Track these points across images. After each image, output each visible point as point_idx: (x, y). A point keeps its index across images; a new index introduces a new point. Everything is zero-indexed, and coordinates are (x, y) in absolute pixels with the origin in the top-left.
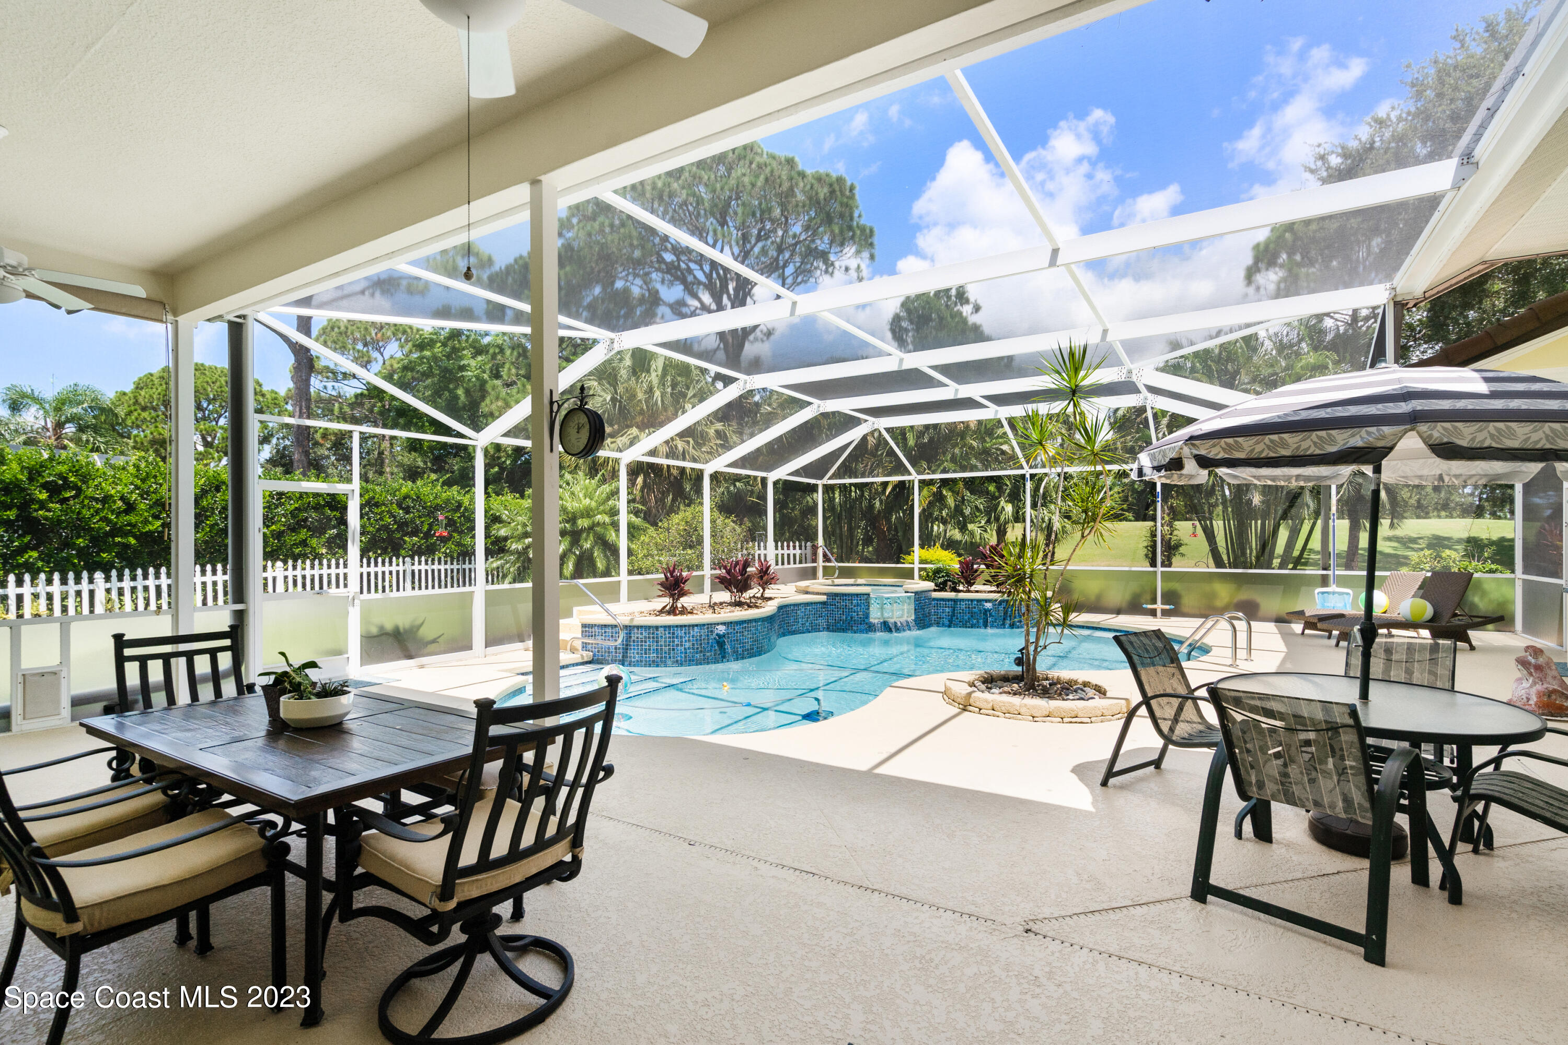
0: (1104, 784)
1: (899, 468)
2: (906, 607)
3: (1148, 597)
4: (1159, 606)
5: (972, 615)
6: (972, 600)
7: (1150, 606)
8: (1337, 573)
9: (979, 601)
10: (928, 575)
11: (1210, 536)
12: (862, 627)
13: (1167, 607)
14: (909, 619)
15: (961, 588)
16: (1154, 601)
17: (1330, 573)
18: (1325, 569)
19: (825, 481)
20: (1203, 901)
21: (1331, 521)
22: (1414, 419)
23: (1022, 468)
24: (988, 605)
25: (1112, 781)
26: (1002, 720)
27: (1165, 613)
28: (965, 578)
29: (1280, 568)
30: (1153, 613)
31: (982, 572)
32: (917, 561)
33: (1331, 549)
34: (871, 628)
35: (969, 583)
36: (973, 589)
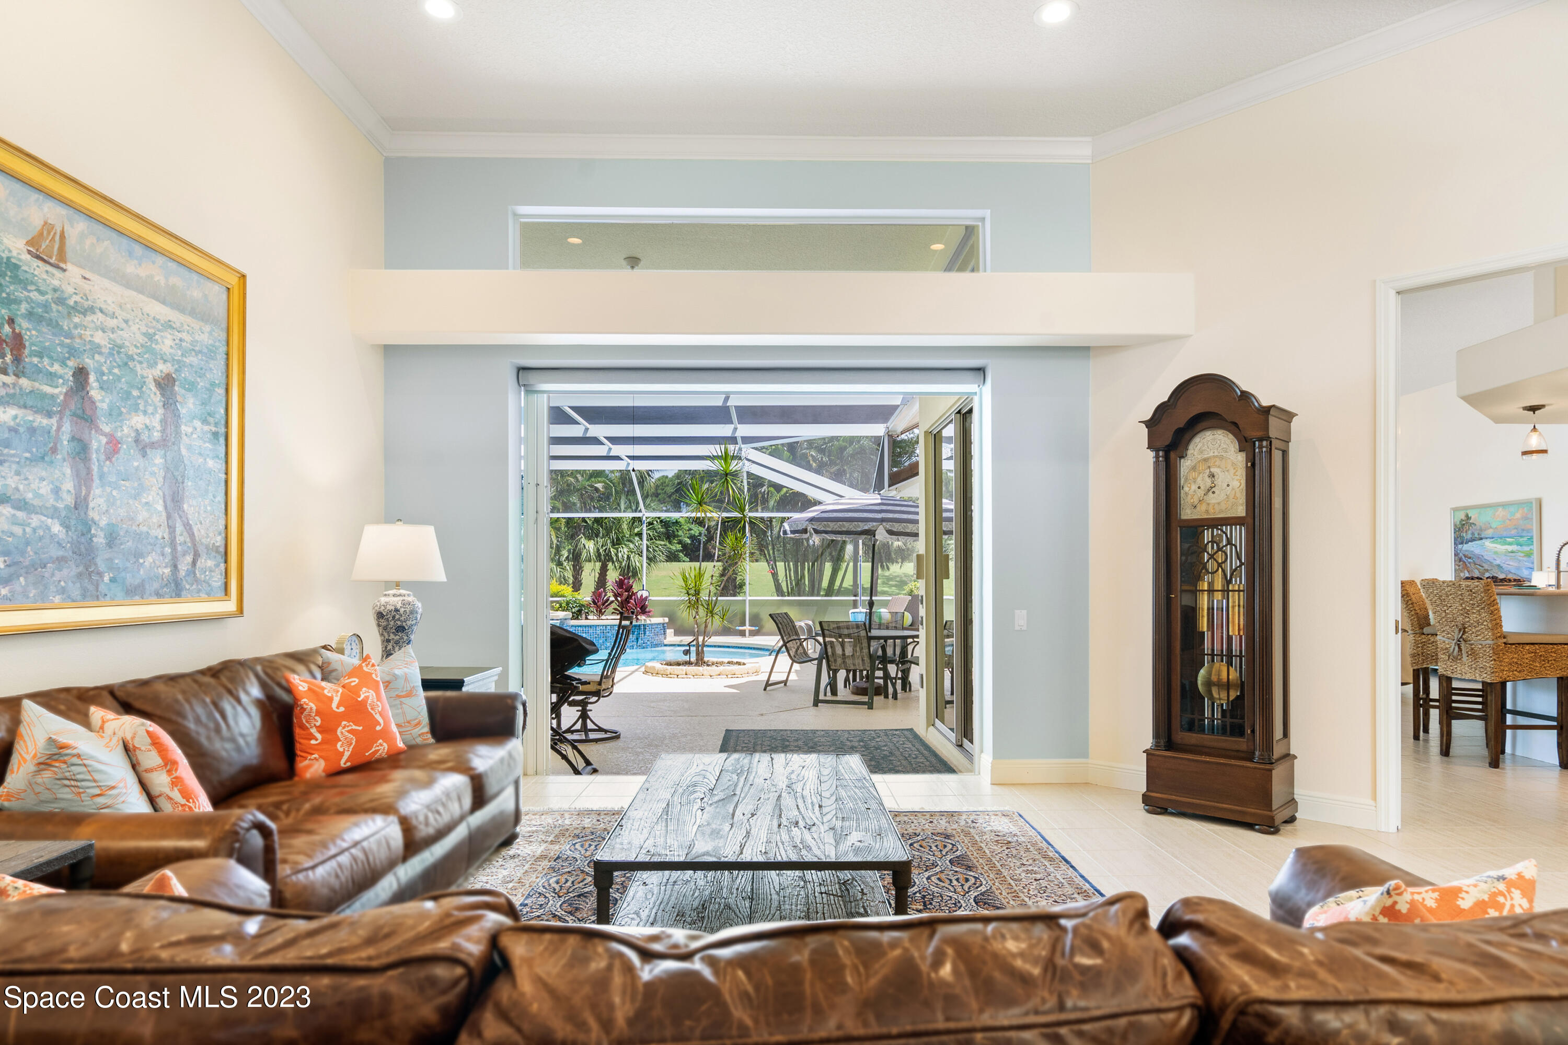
0: (765, 689)
3: (738, 621)
4: (747, 628)
6: (606, 626)
7: (741, 628)
8: (862, 598)
10: (561, 606)
11: (775, 575)
13: (753, 628)
15: (592, 616)
16: (743, 624)
17: (858, 598)
18: (855, 596)
20: (817, 706)
21: (859, 564)
22: (883, 520)
23: (640, 511)
25: (768, 688)
26: (692, 680)
27: (752, 633)
28: (595, 607)
29: (826, 595)
30: (742, 634)
31: (612, 602)
33: (859, 582)
35: (600, 612)
36: (603, 617)
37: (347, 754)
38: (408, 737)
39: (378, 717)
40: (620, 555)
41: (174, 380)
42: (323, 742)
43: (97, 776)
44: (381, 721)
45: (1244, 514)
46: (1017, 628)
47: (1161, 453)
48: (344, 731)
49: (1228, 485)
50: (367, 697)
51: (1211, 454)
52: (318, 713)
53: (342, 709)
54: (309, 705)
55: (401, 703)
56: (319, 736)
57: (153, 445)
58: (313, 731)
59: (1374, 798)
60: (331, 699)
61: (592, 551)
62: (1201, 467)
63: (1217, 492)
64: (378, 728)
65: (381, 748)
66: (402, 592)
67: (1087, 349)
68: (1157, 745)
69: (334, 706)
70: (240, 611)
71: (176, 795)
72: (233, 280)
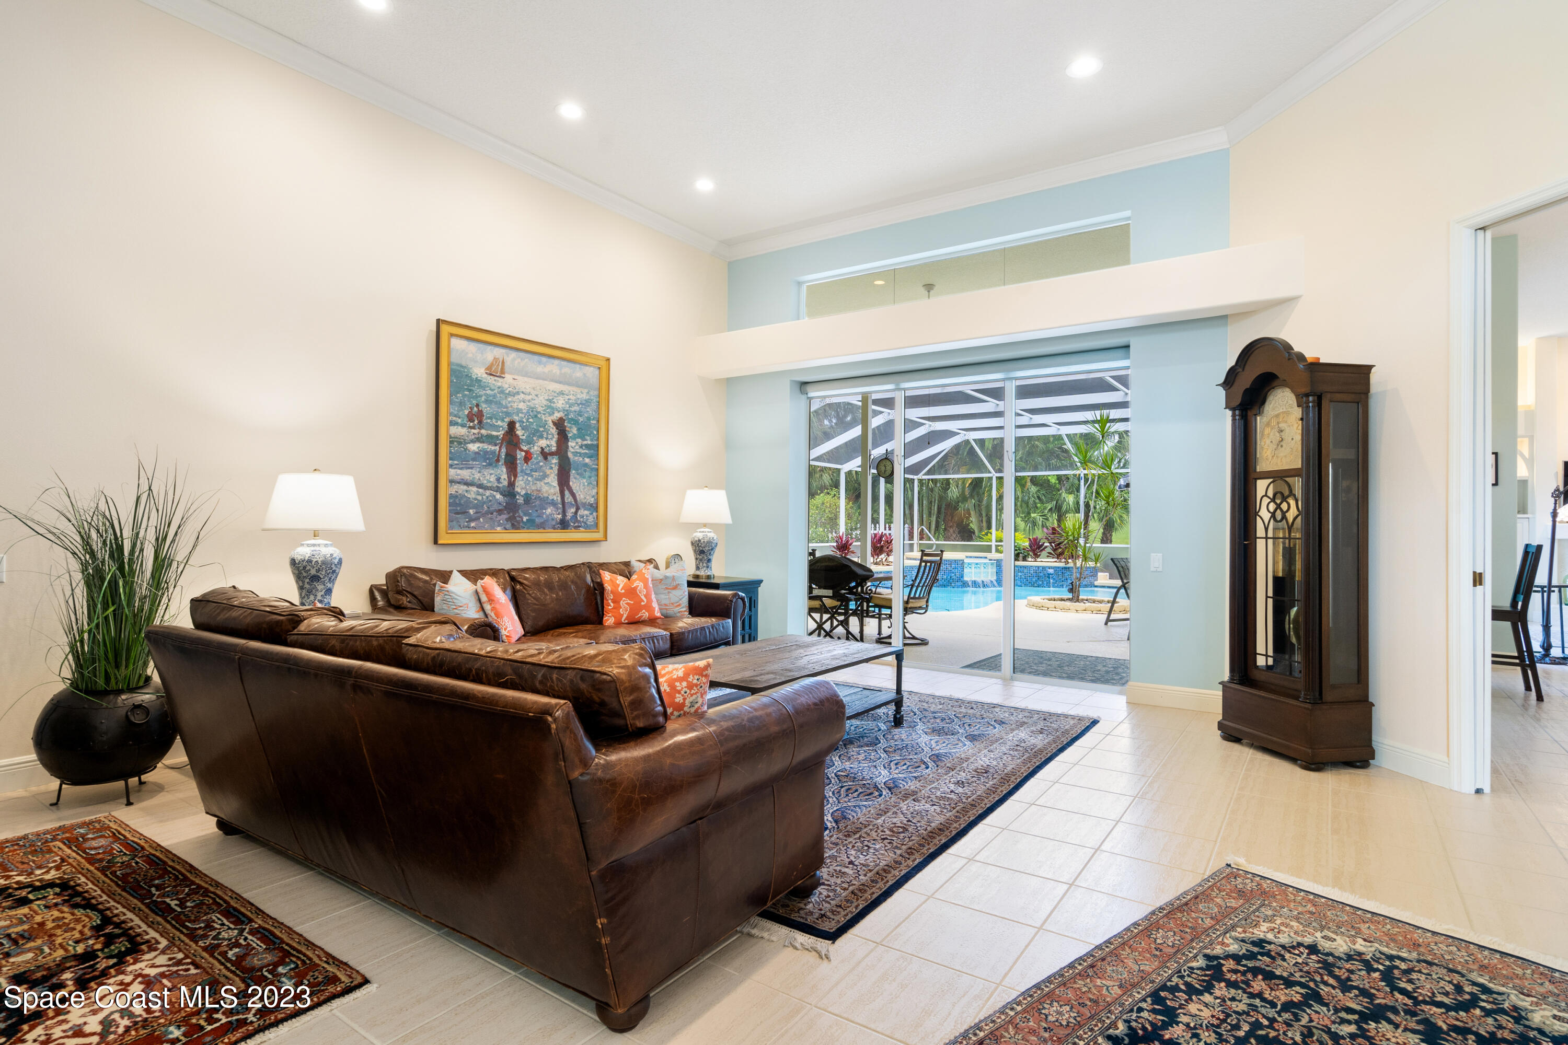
0: (1106, 624)
1: (981, 467)
2: (990, 570)
5: (1039, 577)
6: (1038, 567)
9: (1044, 568)
12: (959, 584)
14: (992, 580)
15: (1030, 559)
19: (921, 476)
23: (1078, 469)
24: (1051, 571)
25: (1109, 623)
28: (1033, 551)
31: (1046, 547)
32: (994, 540)
34: (965, 584)
35: (1037, 556)
36: (1039, 560)
37: (625, 616)
38: (664, 611)
39: (643, 598)
40: (1098, 507)
41: (564, 420)
42: (614, 608)
43: (455, 601)
44: (645, 600)
45: (1300, 466)
46: (1152, 569)
47: (1237, 412)
48: (624, 603)
49: (1292, 439)
50: (638, 586)
51: (1281, 411)
52: (612, 592)
53: (623, 591)
54: (608, 587)
55: (669, 592)
56: (612, 604)
57: (552, 454)
58: (610, 601)
59: (1448, 756)
60: (619, 585)
61: (1071, 503)
62: (1274, 423)
63: (1284, 445)
64: (643, 603)
65: (645, 615)
66: (707, 530)
67: (1225, 317)
68: (1232, 679)
69: (620, 589)
70: (606, 538)
71: (493, 615)
72: (603, 363)
